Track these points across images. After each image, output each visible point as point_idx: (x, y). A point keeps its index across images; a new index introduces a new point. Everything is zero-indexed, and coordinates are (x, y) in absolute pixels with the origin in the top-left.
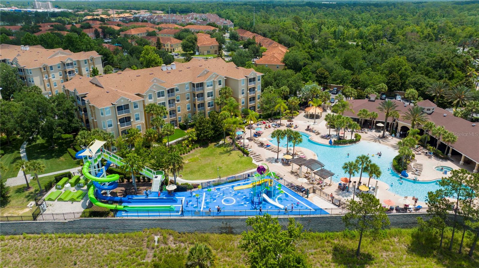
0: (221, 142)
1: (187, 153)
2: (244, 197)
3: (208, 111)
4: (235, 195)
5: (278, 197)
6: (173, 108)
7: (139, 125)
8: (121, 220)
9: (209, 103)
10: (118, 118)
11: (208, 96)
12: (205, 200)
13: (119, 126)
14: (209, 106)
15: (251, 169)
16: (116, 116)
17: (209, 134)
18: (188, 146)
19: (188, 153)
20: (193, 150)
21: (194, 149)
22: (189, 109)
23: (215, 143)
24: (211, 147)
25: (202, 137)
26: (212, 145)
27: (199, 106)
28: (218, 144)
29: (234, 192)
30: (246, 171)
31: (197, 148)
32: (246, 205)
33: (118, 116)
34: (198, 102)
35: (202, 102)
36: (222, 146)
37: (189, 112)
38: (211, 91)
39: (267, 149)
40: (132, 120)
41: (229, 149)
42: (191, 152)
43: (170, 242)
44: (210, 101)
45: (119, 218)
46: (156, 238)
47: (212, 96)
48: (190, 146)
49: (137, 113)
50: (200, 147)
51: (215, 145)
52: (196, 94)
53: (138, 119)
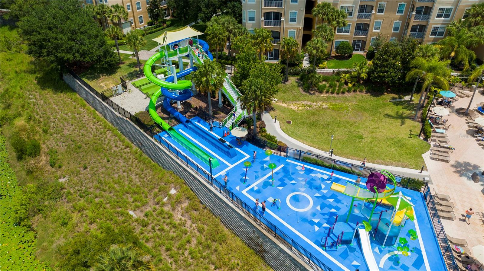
0: (407, 98)
1: (338, 94)
2: (333, 210)
3: (428, 41)
4: (324, 197)
5: (396, 252)
6: (364, 20)
7: (292, 30)
8: (154, 143)
9: (436, 28)
10: (264, 11)
11: (439, 16)
12: (270, 178)
13: (263, 23)
14: (432, 34)
15: (406, 166)
16: (262, 7)
17: (388, 77)
18: (346, 83)
19: (340, 95)
20: (352, 93)
21: (355, 91)
22: (396, 29)
23: (395, 96)
24: (383, 99)
25: (375, 78)
26: (388, 97)
27: (414, 29)
28: (400, 98)
29: (325, 192)
30: (392, 165)
31: (361, 91)
32: (317, 228)
33: (263, 7)
34: (413, 22)
35: (423, 23)
36: (402, 105)
37: (393, 35)
38: (449, 7)
39: (480, 145)
40: (282, 19)
41: (407, 112)
42: (346, 94)
43: (179, 208)
44: (439, 26)
45: (153, 140)
46: (173, 192)
47: (447, 16)
48: (350, 85)
49: (294, 11)
50: (367, 92)
51: (394, 98)
52: (417, 5)
53: (293, 20)
